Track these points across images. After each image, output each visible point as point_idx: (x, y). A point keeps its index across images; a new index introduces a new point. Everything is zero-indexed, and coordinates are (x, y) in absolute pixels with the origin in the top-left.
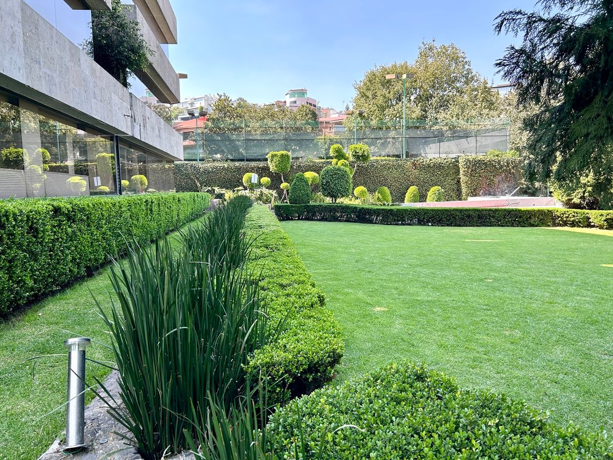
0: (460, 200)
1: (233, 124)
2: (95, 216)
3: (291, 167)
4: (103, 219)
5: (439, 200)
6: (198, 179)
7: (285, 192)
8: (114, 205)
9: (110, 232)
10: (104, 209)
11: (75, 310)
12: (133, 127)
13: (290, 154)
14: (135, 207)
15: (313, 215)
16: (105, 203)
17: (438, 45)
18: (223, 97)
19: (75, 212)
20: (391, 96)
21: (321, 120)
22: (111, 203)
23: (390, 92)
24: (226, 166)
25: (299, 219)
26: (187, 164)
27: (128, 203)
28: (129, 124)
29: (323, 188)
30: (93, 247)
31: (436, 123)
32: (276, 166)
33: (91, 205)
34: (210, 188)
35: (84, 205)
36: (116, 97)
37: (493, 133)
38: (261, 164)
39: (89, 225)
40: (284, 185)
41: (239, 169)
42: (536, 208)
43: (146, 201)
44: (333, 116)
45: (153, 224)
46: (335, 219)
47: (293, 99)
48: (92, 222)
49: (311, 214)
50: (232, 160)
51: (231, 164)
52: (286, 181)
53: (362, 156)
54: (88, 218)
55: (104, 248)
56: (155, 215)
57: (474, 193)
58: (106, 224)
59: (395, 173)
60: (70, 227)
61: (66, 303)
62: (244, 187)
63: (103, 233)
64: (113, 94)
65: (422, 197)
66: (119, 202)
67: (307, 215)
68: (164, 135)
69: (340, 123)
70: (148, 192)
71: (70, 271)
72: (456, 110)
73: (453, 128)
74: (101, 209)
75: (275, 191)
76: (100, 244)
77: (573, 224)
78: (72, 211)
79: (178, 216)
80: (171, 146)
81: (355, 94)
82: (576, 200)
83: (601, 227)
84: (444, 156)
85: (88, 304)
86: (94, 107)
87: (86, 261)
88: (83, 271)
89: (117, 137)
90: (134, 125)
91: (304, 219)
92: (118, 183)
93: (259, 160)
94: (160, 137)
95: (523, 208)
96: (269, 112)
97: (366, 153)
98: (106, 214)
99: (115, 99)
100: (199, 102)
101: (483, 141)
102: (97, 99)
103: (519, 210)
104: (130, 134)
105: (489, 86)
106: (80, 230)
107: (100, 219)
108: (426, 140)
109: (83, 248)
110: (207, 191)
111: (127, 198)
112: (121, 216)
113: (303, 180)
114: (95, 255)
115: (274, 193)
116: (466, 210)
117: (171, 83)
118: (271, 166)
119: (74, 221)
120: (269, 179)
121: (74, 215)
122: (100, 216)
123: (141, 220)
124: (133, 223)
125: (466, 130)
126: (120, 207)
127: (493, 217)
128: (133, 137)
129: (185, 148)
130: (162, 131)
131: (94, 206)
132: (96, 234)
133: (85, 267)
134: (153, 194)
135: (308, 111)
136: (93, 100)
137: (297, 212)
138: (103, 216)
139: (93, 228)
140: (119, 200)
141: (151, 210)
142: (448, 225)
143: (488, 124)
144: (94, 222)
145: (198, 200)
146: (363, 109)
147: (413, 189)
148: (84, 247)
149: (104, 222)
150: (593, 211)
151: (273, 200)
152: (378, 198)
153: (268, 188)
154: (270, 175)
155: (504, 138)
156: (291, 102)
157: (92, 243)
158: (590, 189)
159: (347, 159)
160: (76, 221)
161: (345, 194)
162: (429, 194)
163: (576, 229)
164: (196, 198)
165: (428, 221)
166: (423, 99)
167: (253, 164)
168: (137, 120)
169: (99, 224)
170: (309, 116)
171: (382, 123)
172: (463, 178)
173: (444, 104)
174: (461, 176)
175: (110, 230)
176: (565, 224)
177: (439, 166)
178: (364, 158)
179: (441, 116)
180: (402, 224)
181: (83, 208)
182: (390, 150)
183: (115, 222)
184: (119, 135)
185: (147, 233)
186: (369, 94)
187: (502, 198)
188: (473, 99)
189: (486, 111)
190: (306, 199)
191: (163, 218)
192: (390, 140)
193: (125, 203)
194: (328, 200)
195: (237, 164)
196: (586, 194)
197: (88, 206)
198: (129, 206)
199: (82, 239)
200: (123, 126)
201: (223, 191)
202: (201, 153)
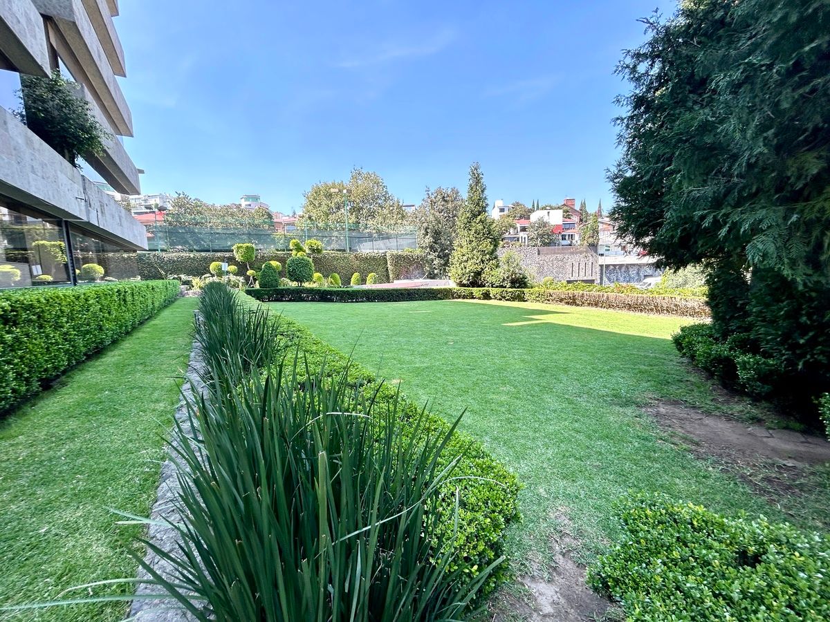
0: (389, 282)
1: (194, 219)
2: (50, 314)
3: (256, 257)
4: (63, 316)
5: (375, 283)
6: (162, 267)
7: (251, 278)
8: (78, 298)
9: (74, 331)
10: (64, 303)
11: (32, 455)
12: (88, 212)
13: (254, 246)
14: (106, 299)
15: (282, 297)
16: (64, 295)
17: (364, 171)
18: (181, 196)
19: (16, 311)
20: (333, 205)
21: (275, 220)
22: (73, 296)
23: (331, 203)
24: (192, 256)
25: (269, 301)
26: (149, 254)
27: (96, 294)
28: (83, 208)
29: (290, 274)
30: (50, 353)
31: (366, 228)
32: (242, 256)
33: (42, 300)
34: (176, 276)
35: (31, 301)
36: (64, 176)
37: (407, 237)
38: (227, 255)
39: (41, 327)
40: (250, 272)
41: (205, 259)
42: (443, 287)
43: (118, 291)
44: (284, 219)
45: (128, 316)
46: (302, 300)
47: (248, 203)
48: (45, 321)
49: (281, 296)
50: (197, 251)
51: (198, 254)
52: (252, 268)
53: (317, 249)
54: (39, 317)
55: (67, 352)
56: (130, 306)
57: (398, 277)
58: (67, 322)
59: (342, 263)
60: (8, 332)
61: (12, 445)
62: (211, 274)
63: (64, 333)
64: (59, 172)
65: (363, 281)
66: (84, 294)
67: (276, 297)
68: (125, 223)
69: (293, 224)
70: (106, 280)
71: (14, 391)
72: (380, 219)
73: (379, 232)
74: (59, 304)
75: (242, 277)
76: (60, 348)
77: (464, 297)
78: (12, 311)
79: (153, 304)
80: (135, 236)
81: (304, 201)
82: (465, 282)
83: (479, 298)
84: (376, 251)
85: (54, 439)
86: (32, 183)
87: (40, 372)
88: (36, 385)
89: (66, 222)
90: (89, 210)
91: (274, 301)
92: (71, 272)
93: (226, 251)
94: (121, 225)
95: (435, 287)
96: (227, 212)
97: (319, 247)
98: (67, 310)
99: (63, 178)
100: (154, 199)
101: (401, 242)
102: (37, 175)
103: (433, 289)
104: (85, 219)
105: (401, 204)
106: (27, 335)
107: (59, 317)
108: (361, 239)
109: (33, 357)
110: (174, 279)
111: (95, 289)
112: (89, 310)
113: (270, 267)
114: (53, 363)
115: (241, 279)
116: (400, 290)
117: (129, 174)
118: (237, 257)
119: (15, 324)
120: (236, 268)
121: (14, 315)
122: (59, 313)
123: (114, 313)
124: (103, 317)
125: (387, 234)
126: (87, 300)
127: (417, 294)
128: (89, 223)
129: (149, 239)
130: (123, 220)
131: (48, 300)
132: (54, 337)
133: (38, 381)
134: (115, 283)
135: (263, 213)
136: (32, 176)
137: (267, 294)
138: (62, 312)
139: (48, 330)
140: (83, 291)
141: (125, 300)
142: (388, 301)
143: (401, 230)
144: (49, 322)
145: (170, 287)
146: (311, 214)
147: (356, 275)
148: (35, 355)
149: (65, 319)
150: (475, 289)
151: (240, 285)
152: (331, 282)
153: (236, 274)
154: (236, 263)
155: (414, 240)
156: (246, 205)
157: (48, 349)
158: (472, 274)
159: (304, 251)
160: (19, 324)
161: (309, 278)
162: (368, 278)
163: (465, 300)
164: (168, 286)
165: (375, 299)
166: (356, 210)
167: (219, 254)
168: (92, 205)
169: (57, 323)
170: (265, 216)
171: (327, 226)
172: (390, 267)
173: (372, 215)
174: (389, 266)
175: (73, 328)
176: (459, 297)
177: (374, 259)
178: (319, 251)
179: (370, 222)
180: (357, 302)
181: (31, 305)
182: (335, 246)
183: (81, 318)
184: (69, 220)
185: (121, 327)
186: (317, 203)
187: (416, 281)
188: (391, 212)
189: (400, 221)
190: (274, 284)
191: (138, 308)
192: (334, 238)
193: (93, 295)
194: (294, 284)
195: (203, 254)
196: (471, 278)
197: (39, 301)
198: (97, 297)
199: (31, 346)
200: (77, 210)
201: (190, 278)
202: (162, 245)
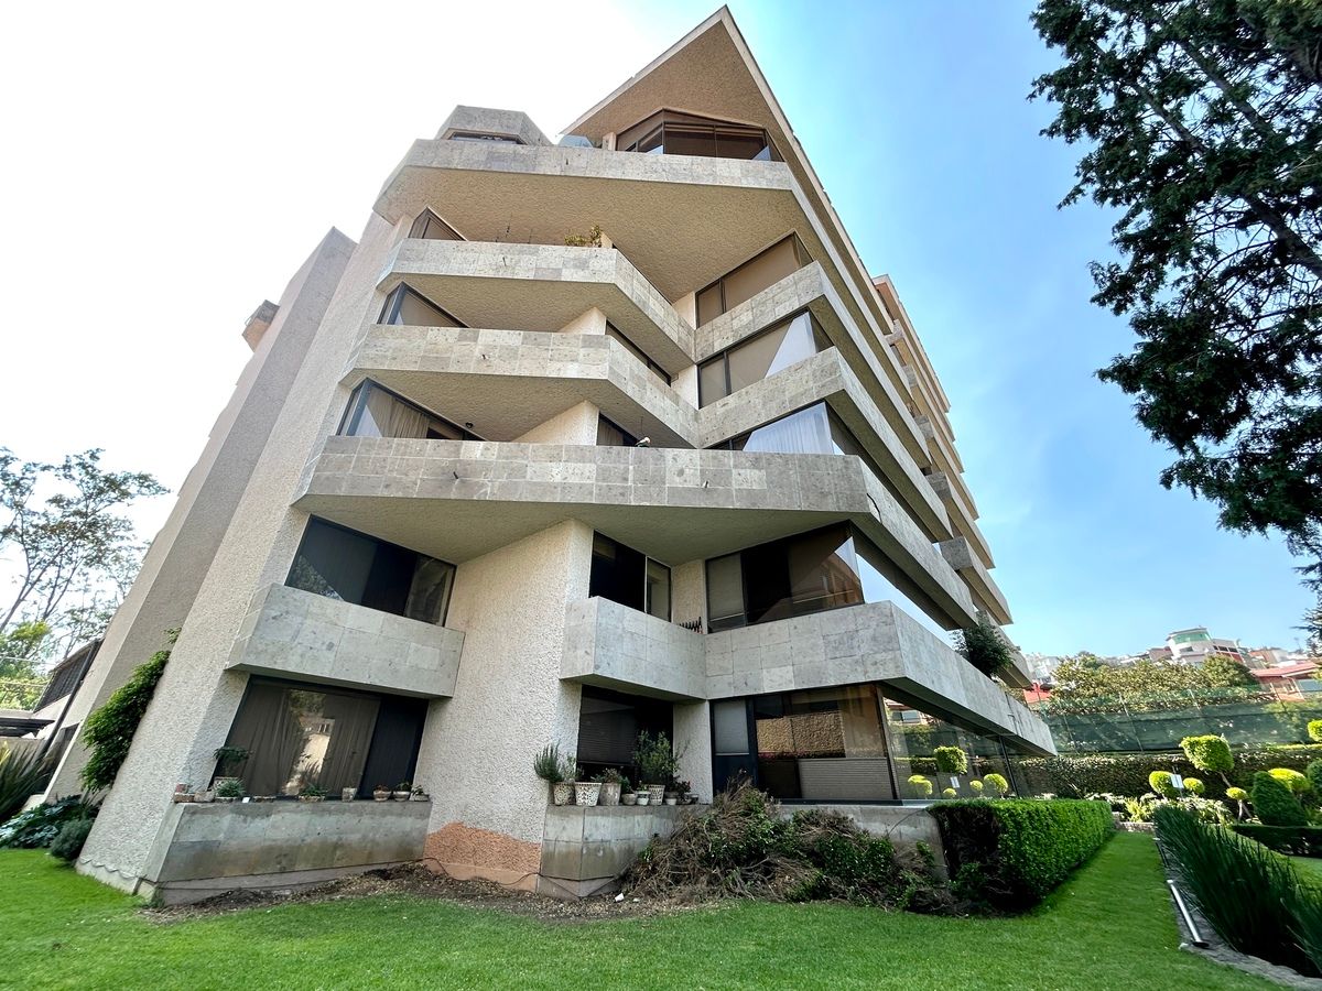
3: (1236, 760)
6: (1073, 780)
7: (1241, 804)
13: (1223, 739)
21: (1258, 674)
32: (1205, 760)
34: (1097, 795)
38: (1175, 757)
40: (1233, 792)
41: (1136, 765)
44: (1286, 666)
47: (1185, 645)
50: (1119, 752)
51: (1122, 758)
52: (1235, 784)
68: (1034, 727)
69: (1308, 676)
75: (1219, 802)
80: (1044, 740)
90: (1015, 724)
113: (1271, 783)
115: (1219, 805)
118: (1194, 761)
120: (1200, 782)
130: (1032, 724)
135: (1225, 664)
137: (1286, 840)
153: (1204, 796)
154: (1197, 774)
156: (1182, 650)
167: (1159, 757)
168: (1016, 718)
170: (1233, 672)
190: (1295, 818)
195: (1131, 757)
200: (1010, 726)
201: (1122, 800)
